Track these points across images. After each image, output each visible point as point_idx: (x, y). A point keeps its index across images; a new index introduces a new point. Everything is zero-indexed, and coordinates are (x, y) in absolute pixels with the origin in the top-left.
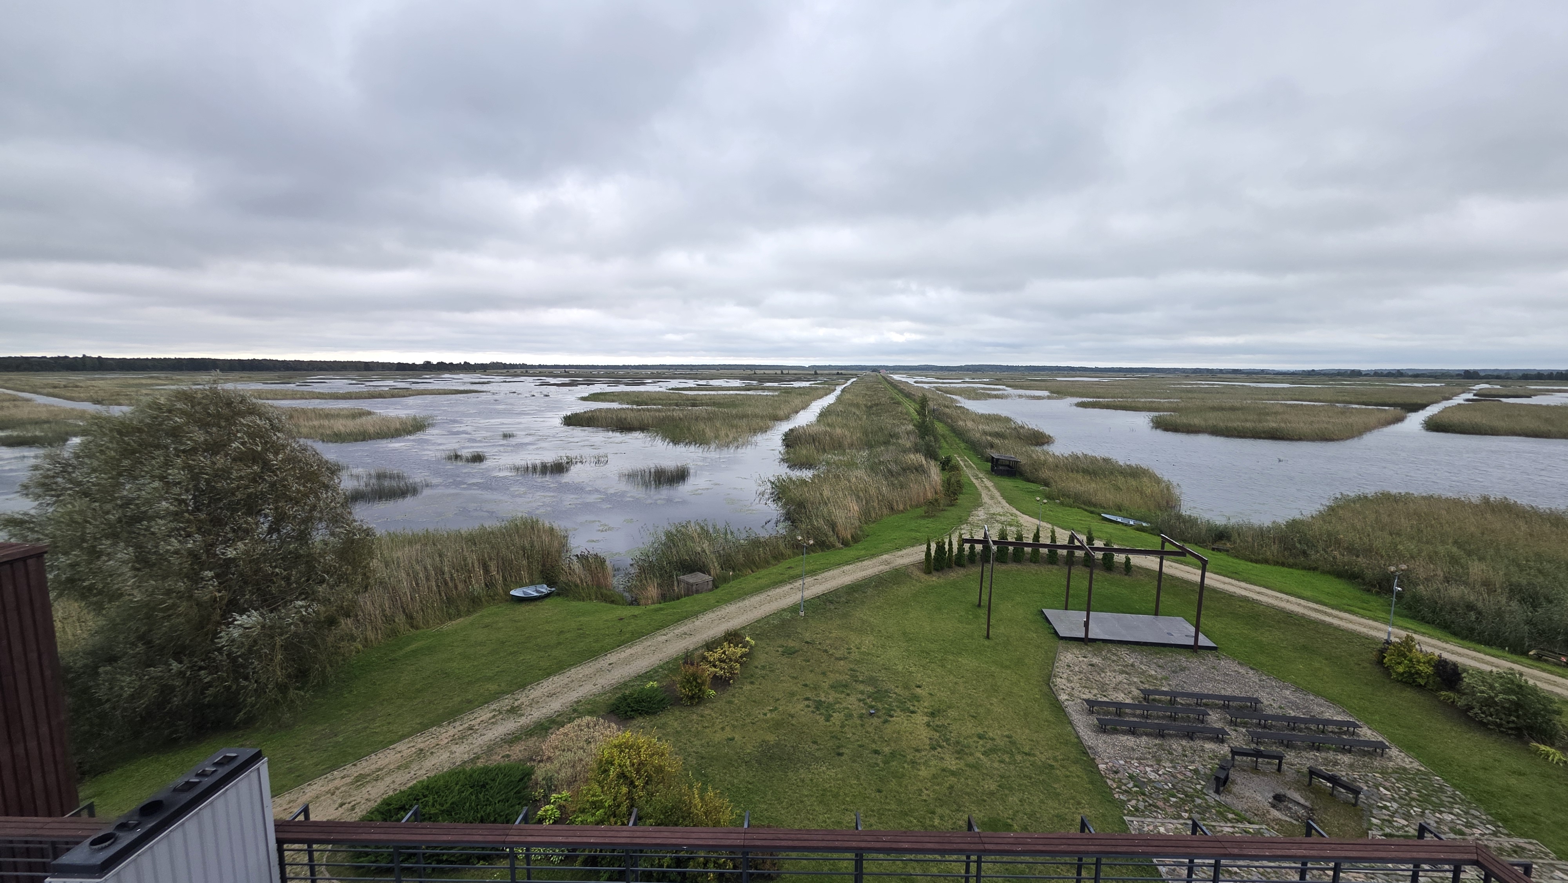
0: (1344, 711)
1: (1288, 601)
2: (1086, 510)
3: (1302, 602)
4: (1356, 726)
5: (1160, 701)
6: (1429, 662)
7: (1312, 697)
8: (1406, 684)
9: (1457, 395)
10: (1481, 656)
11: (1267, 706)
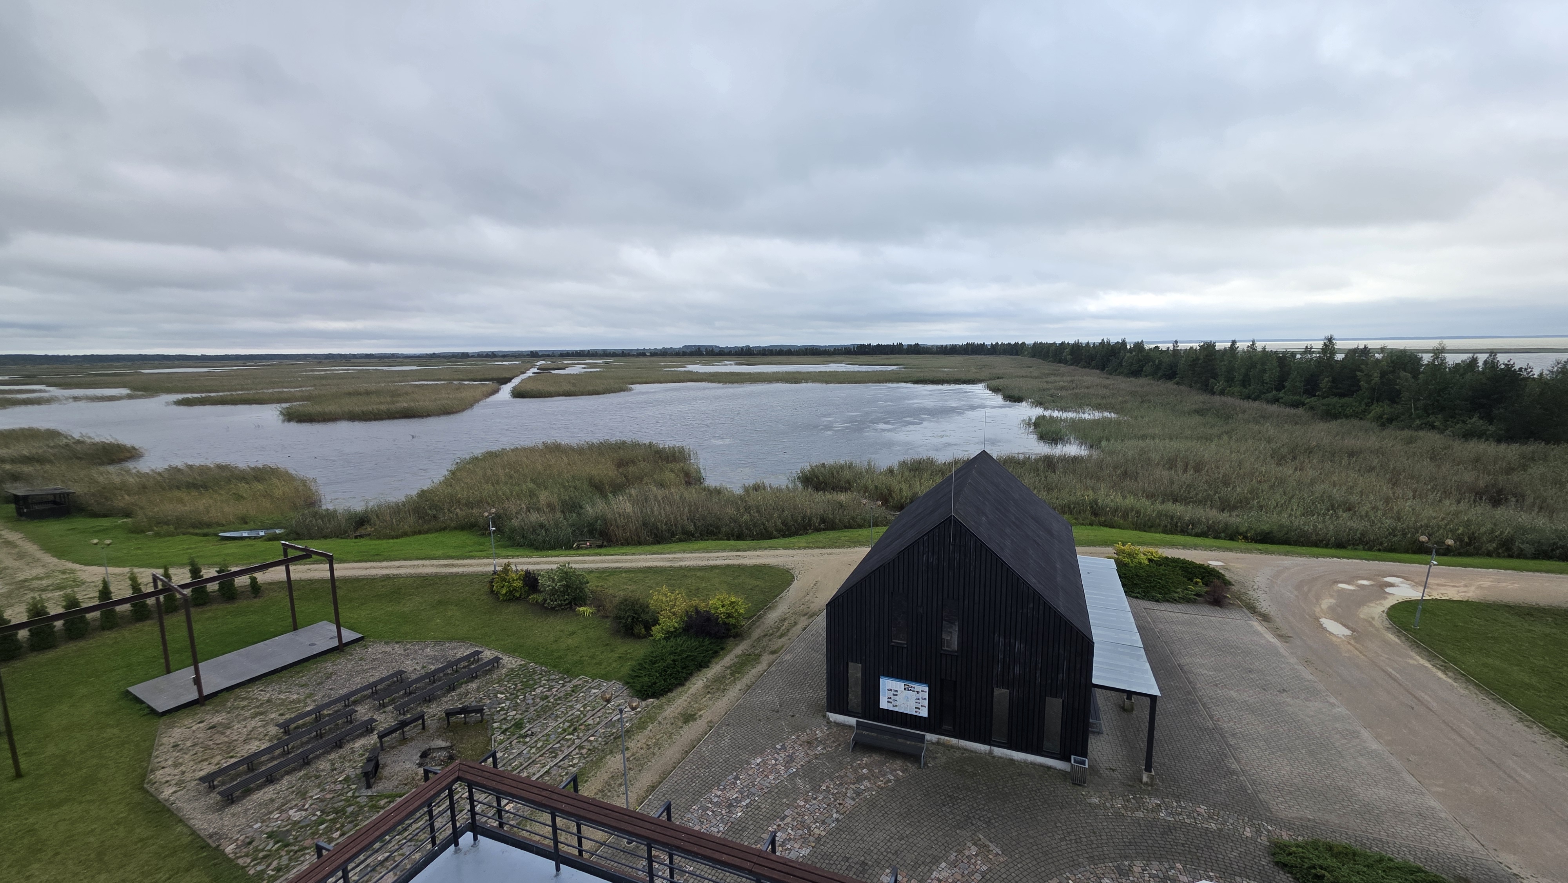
0: (471, 644)
1: (423, 566)
2: (197, 534)
3: (435, 562)
4: (480, 653)
5: (304, 725)
6: (519, 578)
7: (447, 645)
8: (510, 600)
9: (528, 370)
10: (550, 559)
11: (412, 672)
